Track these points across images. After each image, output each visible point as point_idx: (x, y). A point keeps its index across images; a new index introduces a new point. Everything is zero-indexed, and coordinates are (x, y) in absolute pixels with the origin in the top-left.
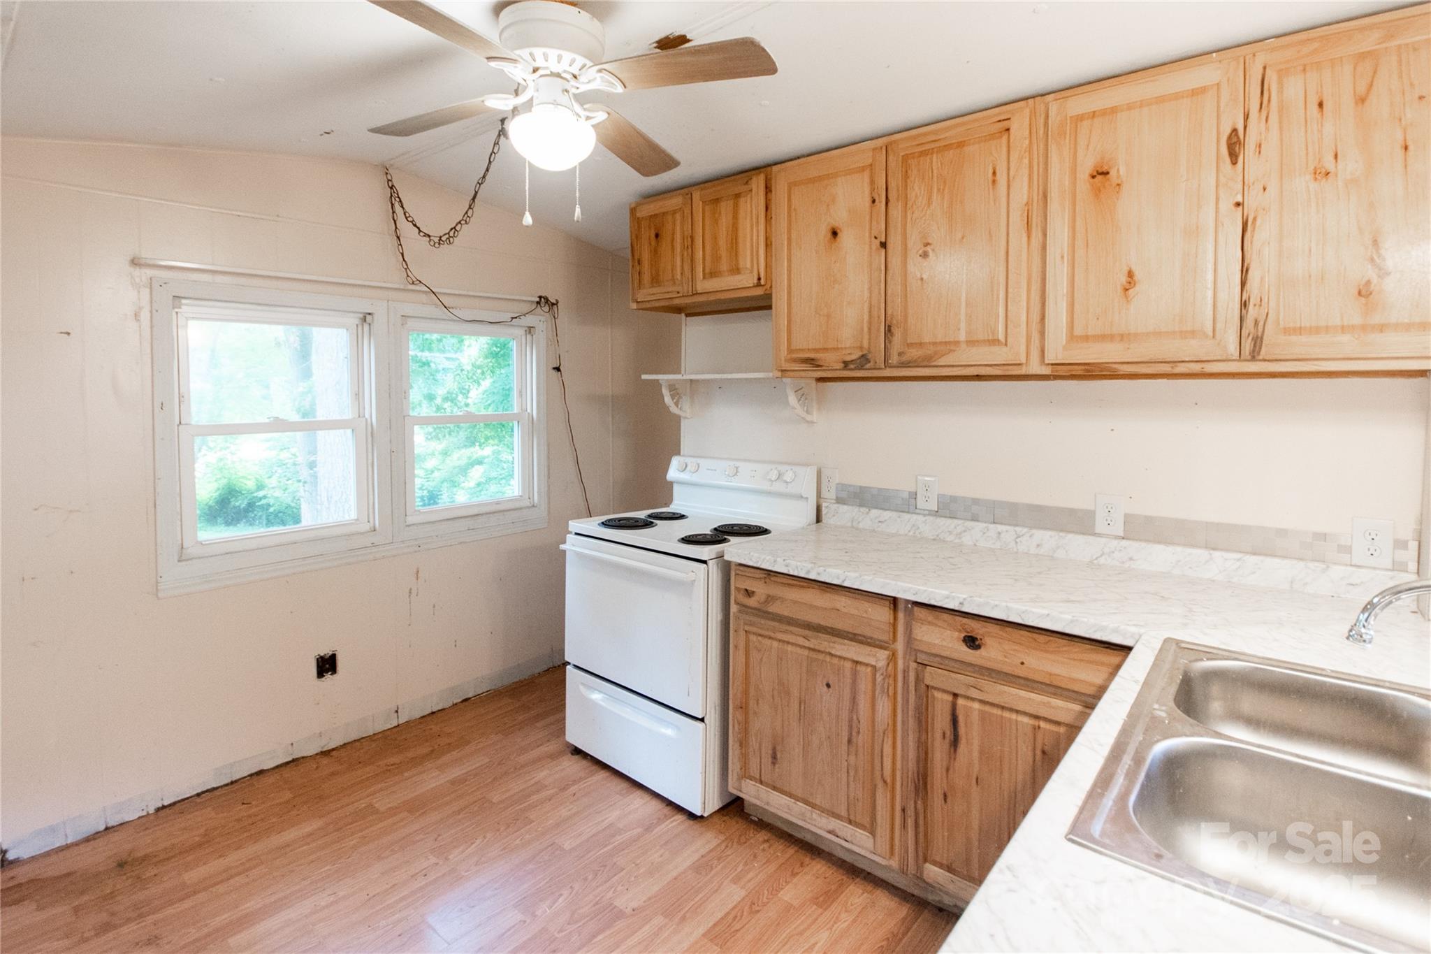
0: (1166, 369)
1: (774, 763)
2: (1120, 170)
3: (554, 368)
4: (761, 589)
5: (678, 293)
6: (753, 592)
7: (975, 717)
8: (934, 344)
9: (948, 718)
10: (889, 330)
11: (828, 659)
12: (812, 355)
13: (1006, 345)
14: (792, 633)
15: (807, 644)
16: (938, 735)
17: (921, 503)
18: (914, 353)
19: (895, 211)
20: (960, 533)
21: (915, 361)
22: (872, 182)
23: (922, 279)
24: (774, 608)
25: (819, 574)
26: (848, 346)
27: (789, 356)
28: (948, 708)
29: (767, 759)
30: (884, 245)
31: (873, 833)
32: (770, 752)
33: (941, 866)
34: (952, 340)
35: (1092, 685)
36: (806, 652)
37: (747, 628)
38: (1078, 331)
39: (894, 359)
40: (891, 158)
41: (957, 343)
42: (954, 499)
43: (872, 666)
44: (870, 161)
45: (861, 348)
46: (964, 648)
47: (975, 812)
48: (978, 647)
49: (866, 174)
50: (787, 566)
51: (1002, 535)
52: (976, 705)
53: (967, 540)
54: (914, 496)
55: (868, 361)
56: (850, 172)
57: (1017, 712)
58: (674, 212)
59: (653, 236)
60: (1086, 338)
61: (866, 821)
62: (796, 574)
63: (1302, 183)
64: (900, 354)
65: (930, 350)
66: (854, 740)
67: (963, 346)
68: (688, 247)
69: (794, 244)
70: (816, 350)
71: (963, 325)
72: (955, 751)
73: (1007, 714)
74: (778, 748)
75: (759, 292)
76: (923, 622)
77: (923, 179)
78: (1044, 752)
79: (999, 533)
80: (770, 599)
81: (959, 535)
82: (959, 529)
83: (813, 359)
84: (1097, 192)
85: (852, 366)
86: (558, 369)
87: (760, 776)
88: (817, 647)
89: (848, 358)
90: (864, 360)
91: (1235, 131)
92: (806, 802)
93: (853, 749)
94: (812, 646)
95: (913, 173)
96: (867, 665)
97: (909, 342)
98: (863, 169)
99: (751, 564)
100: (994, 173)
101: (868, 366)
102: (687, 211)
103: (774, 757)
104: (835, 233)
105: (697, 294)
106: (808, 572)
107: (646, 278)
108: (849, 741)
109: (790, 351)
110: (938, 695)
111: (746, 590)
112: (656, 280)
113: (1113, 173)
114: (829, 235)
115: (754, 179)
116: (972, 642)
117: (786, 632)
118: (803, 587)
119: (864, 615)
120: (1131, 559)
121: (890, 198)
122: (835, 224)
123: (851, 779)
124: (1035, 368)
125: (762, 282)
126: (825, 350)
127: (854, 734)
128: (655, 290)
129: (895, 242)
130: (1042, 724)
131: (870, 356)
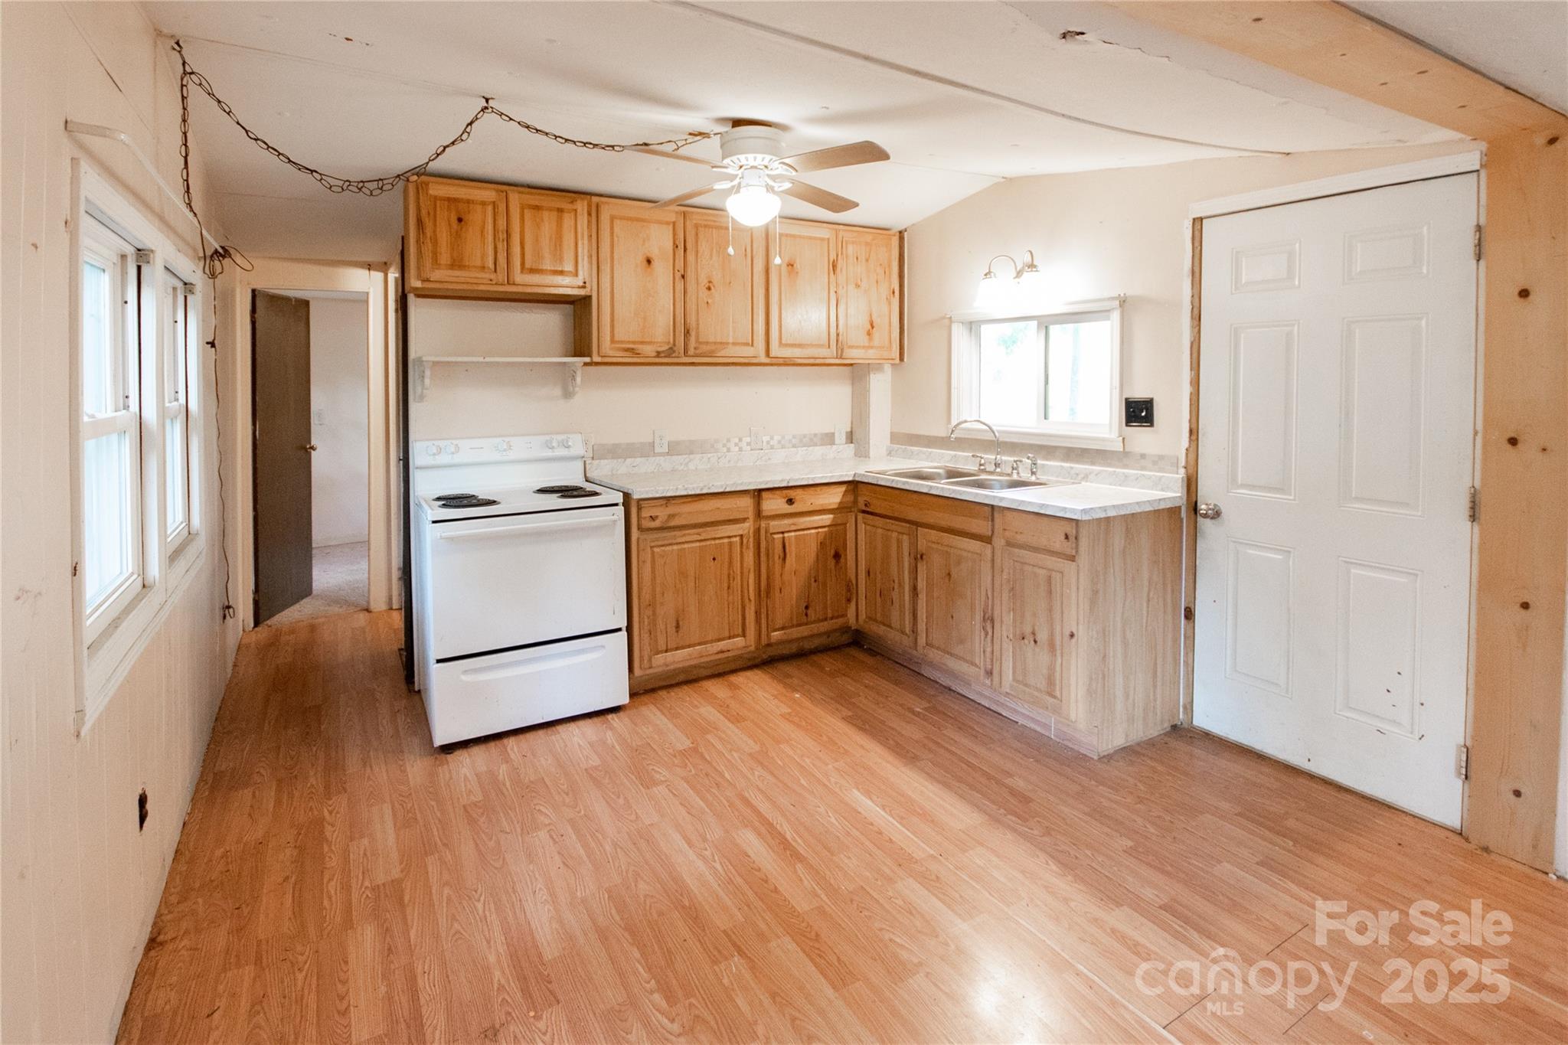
0: (812, 361)
1: (677, 632)
2: (797, 266)
3: (208, 343)
4: (662, 513)
5: (491, 280)
6: (657, 517)
7: (793, 538)
8: (715, 343)
9: (781, 546)
10: (687, 333)
11: (713, 542)
12: (631, 346)
13: (752, 345)
14: (689, 534)
15: (699, 538)
16: (777, 558)
17: (658, 450)
18: (704, 348)
19: (691, 257)
20: (688, 463)
21: (705, 353)
22: (674, 235)
23: (707, 303)
24: (672, 524)
25: (709, 488)
26: (659, 340)
27: (613, 345)
28: (781, 540)
29: (672, 630)
30: (683, 277)
31: (744, 636)
32: (674, 624)
33: (778, 630)
34: (725, 341)
35: (836, 503)
36: (698, 544)
37: (653, 544)
38: (783, 342)
39: (691, 352)
40: (688, 223)
41: (728, 343)
42: (678, 443)
43: (739, 535)
44: (674, 220)
45: (669, 342)
46: (787, 506)
47: (794, 591)
48: (793, 503)
49: (671, 227)
50: (686, 489)
51: (711, 459)
52: (793, 534)
53: (692, 466)
54: (652, 445)
55: (674, 352)
56: (660, 222)
57: (809, 529)
58: (483, 204)
59: (454, 219)
60: (787, 345)
61: (740, 631)
62: (693, 493)
63: (851, 287)
64: (695, 348)
65: (713, 347)
66: (731, 585)
67: (730, 346)
68: (503, 240)
69: (616, 262)
70: (634, 343)
71: (731, 334)
72: (785, 563)
73: (805, 532)
74: (680, 619)
75: (582, 292)
76: (767, 499)
77: (707, 241)
78: (821, 543)
79: (709, 458)
80: (671, 516)
81: (687, 464)
82: (686, 461)
83: (633, 349)
84: (790, 273)
85: (663, 355)
86: (212, 344)
87: (667, 646)
88: (706, 538)
89: (660, 349)
90: (670, 352)
91: (834, 260)
92: (700, 644)
93: (731, 591)
94: (703, 538)
95: (701, 236)
96: (735, 536)
97: (700, 340)
98: (667, 223)
99: (658, 495)
100: (746, 250)
101: (674, 355)
102: (502, 207)
103: (678, 627)
104: (649, 261)
105: (514, 284)
106: (702, 489)
107: (445, 258)
108: (729, 588)
109: (613, 341)
110: (776, 536)
111: (651, 517)
112: (457, 264)
113: (795, 265)
114: (645, 262)
115: (579, 202)
116: (790, 502)
117: (684, 535)
118: (696, 501)
119: (735, 506)
120: (769, 459)
121: (688, 247)
122: (649, 255)
123: (731, 609)
124: (764, 359)
125: (587, 285)
126: (642, 343)
127: (731, 582)
128: (450, 272)
129: (690, 275)
130: (820, 530)
131: (675, 349)
